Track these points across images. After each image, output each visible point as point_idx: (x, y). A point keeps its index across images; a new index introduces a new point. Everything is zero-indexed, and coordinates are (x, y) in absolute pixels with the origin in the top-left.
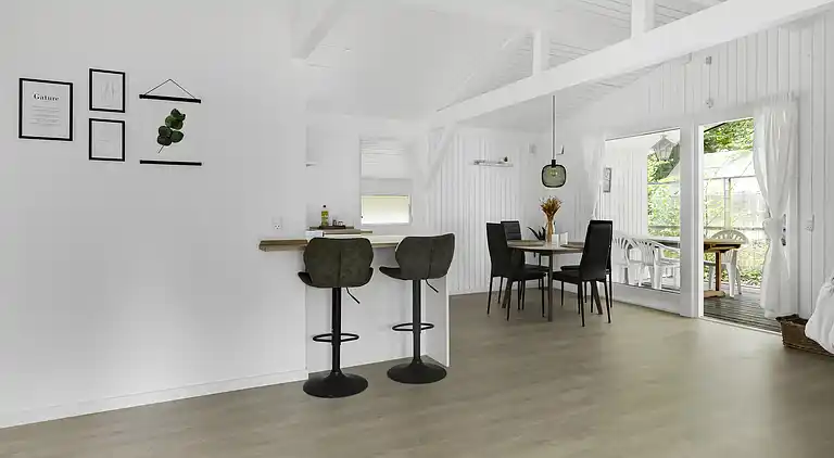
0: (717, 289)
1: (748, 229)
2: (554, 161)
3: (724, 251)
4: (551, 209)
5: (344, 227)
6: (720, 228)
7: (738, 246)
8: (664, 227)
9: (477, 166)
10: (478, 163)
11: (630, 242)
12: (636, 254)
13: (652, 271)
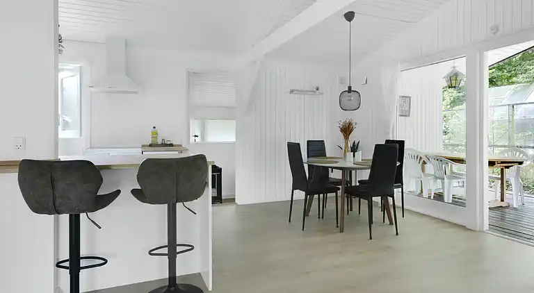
0: (502, 200)
1: (529, 147)
2: (350, 88)
3: (508, 167)
4: (347, 130)
5: (171, 145)
6: (505, 146)
7: (521, 163)
8: (458, 145)
9: (292, 95)
10: (292, 91)
11: (424, 159)
12: (430, 168)
13: (443, 183)
